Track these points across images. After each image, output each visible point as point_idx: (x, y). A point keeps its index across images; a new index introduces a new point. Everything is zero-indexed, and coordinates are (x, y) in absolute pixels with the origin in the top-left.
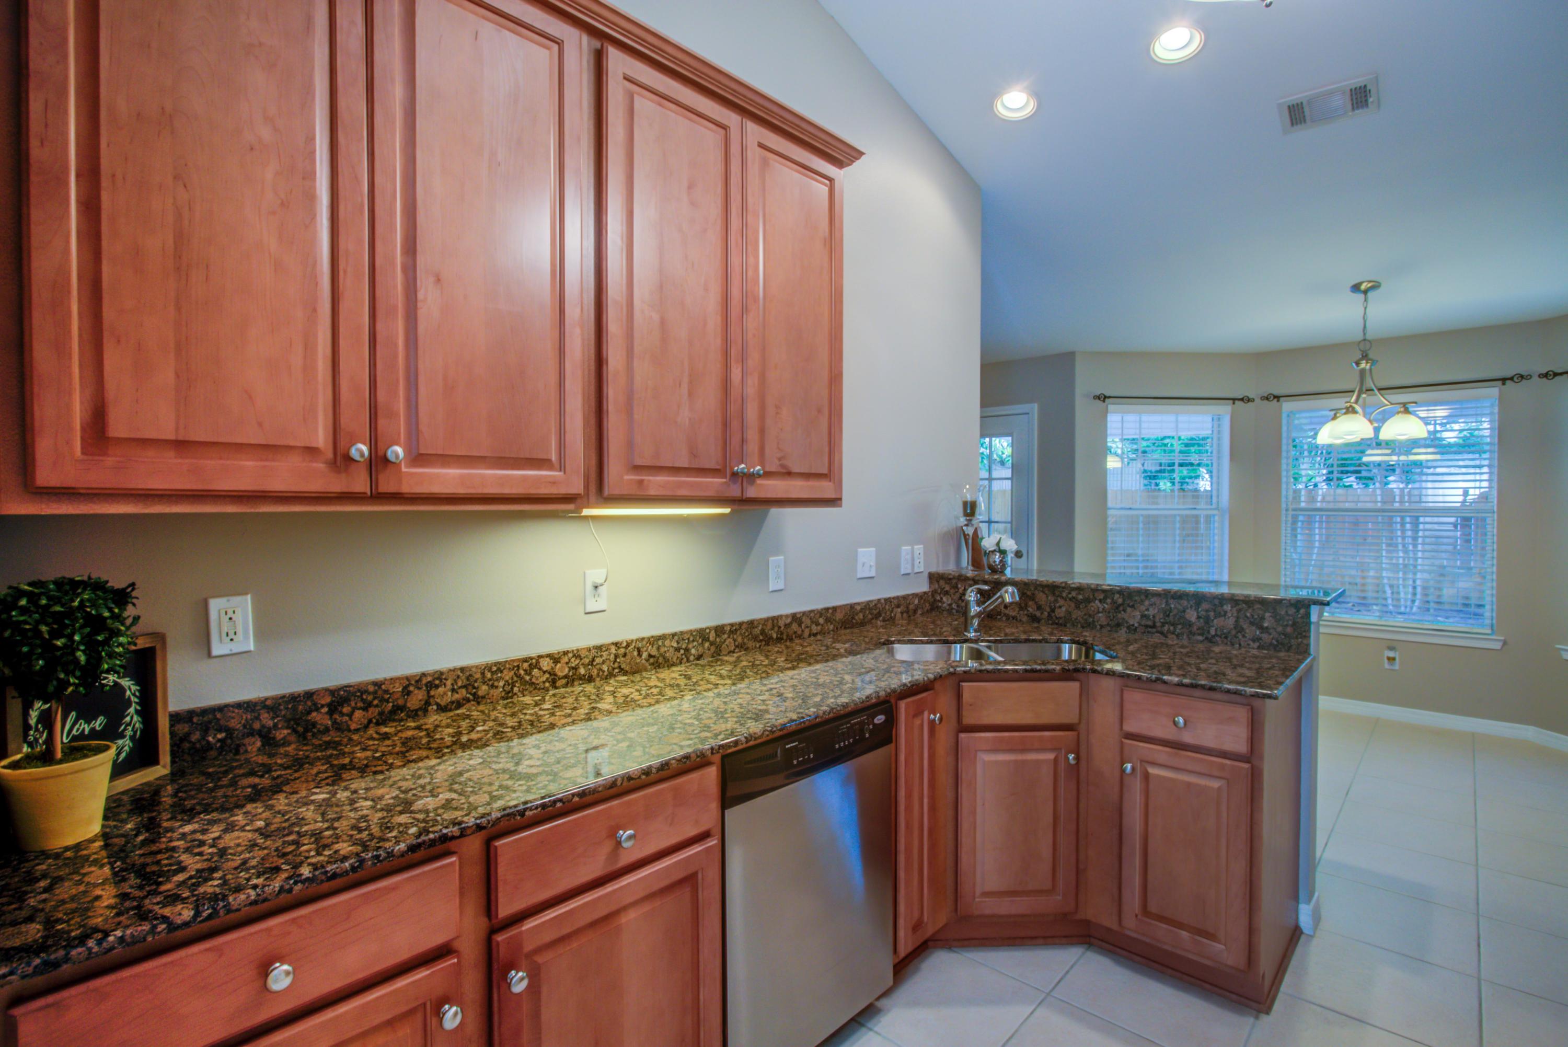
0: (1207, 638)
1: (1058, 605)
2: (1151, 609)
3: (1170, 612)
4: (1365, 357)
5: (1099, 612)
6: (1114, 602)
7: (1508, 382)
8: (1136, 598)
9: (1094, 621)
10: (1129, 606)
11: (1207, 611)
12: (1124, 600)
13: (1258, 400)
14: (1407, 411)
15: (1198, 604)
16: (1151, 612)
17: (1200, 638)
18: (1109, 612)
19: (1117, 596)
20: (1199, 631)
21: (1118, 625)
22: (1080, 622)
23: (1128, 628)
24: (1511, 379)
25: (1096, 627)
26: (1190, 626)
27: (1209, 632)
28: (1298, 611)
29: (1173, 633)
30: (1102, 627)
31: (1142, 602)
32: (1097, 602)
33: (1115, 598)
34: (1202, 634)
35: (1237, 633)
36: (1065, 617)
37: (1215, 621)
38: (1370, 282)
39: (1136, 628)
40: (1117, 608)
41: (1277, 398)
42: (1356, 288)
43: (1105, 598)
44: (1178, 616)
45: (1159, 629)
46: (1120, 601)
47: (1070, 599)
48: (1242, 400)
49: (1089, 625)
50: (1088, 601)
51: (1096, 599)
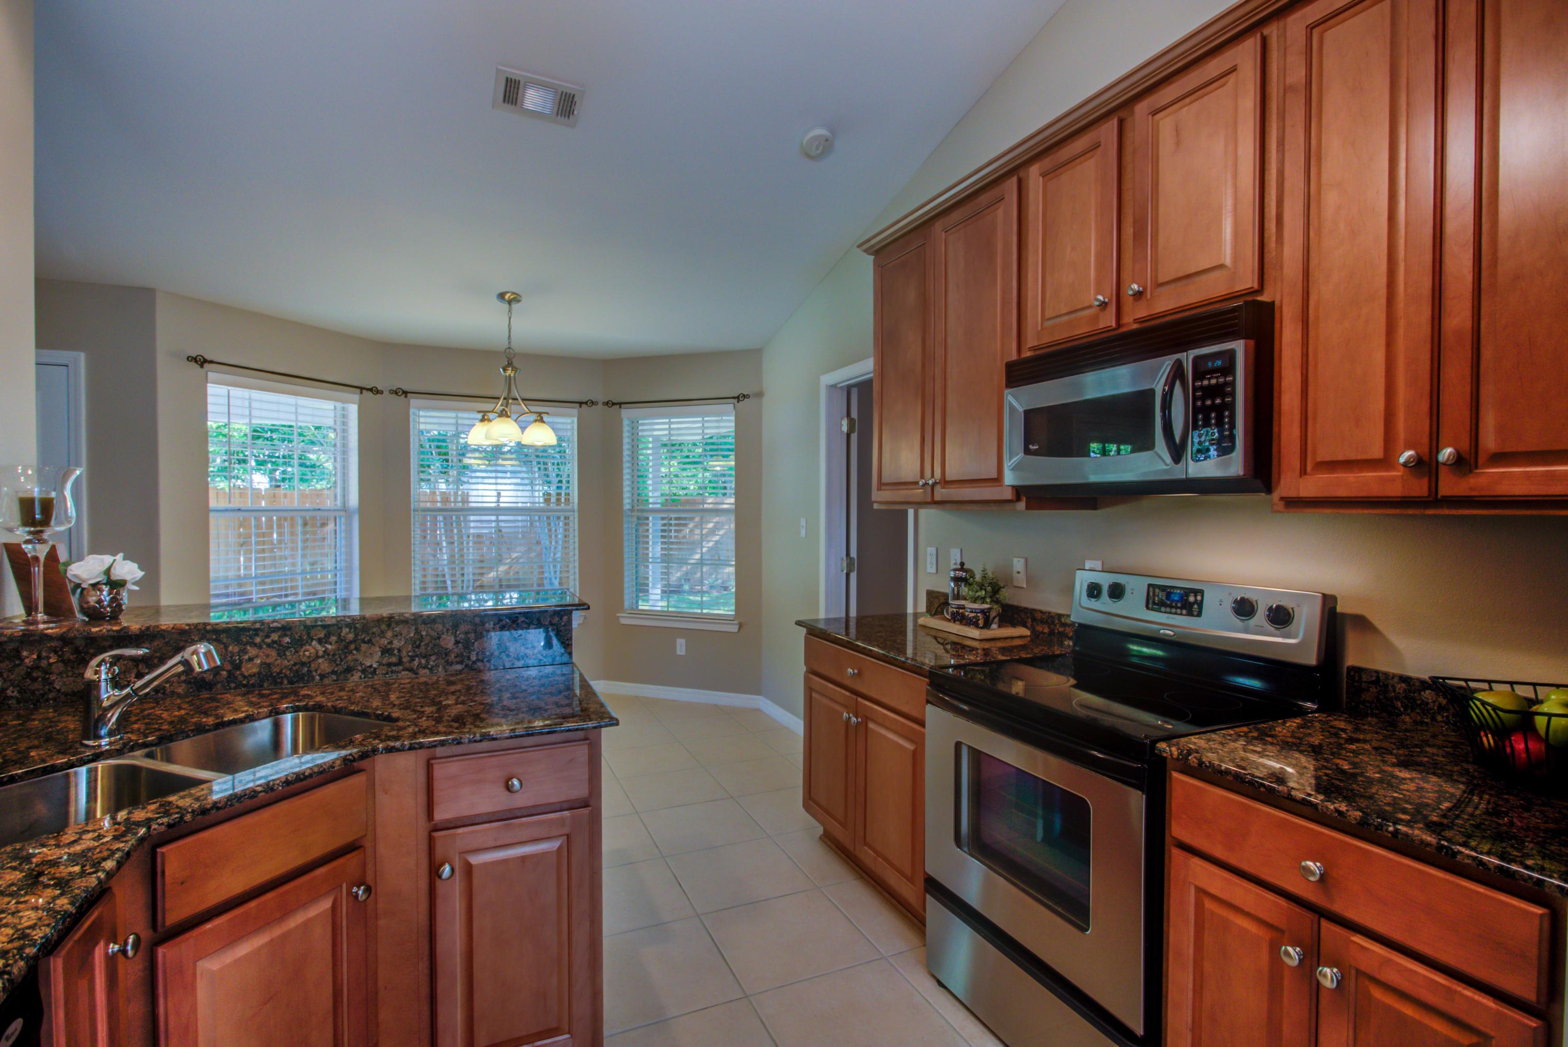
0: (467, 666)
1: (246, 657)
2: (395, 642)
3: (421, 641)
4: (510, 364)
5: (318, 657)
6: (340, 640)
7: (583, 405)
8: (375, 630)
9: (309, 671)
10: (364, 642)
11: (467, 633)
12: (356, 635)
13: (386, 393)
14: (542, 421)
15: (456, 626)
16: (396, 644)
17: (459, 667)
18: (334, 655)
19: (345, 630)
20: (457, 659)
21: (349, 670)
22: (286, 675)
23: (363, 671)
24: (586, 403)
25: (313, 678)
26: (446, 654)
27: (469, 658)
28: (561, 619)
29: (425, 667)
30: (322, 677)
31: (382, 634)
32: (314, 643)
33: (343, 634)
34: (461, 663)
35: (501, 653)
36: (259, 673)
37: (476, 644)
38: (513, 293)
39: (375, 669)
40: (346, 647)
41: (406, 393)
42: (501, 296)
43: (328, 636)
44: (431, 645)
45: (407, 665)
46: (351, 636)
47: (269, 645)
48: (371, 390)
49: (302, 678)
50: (299, 643)
51: (312, 640)
